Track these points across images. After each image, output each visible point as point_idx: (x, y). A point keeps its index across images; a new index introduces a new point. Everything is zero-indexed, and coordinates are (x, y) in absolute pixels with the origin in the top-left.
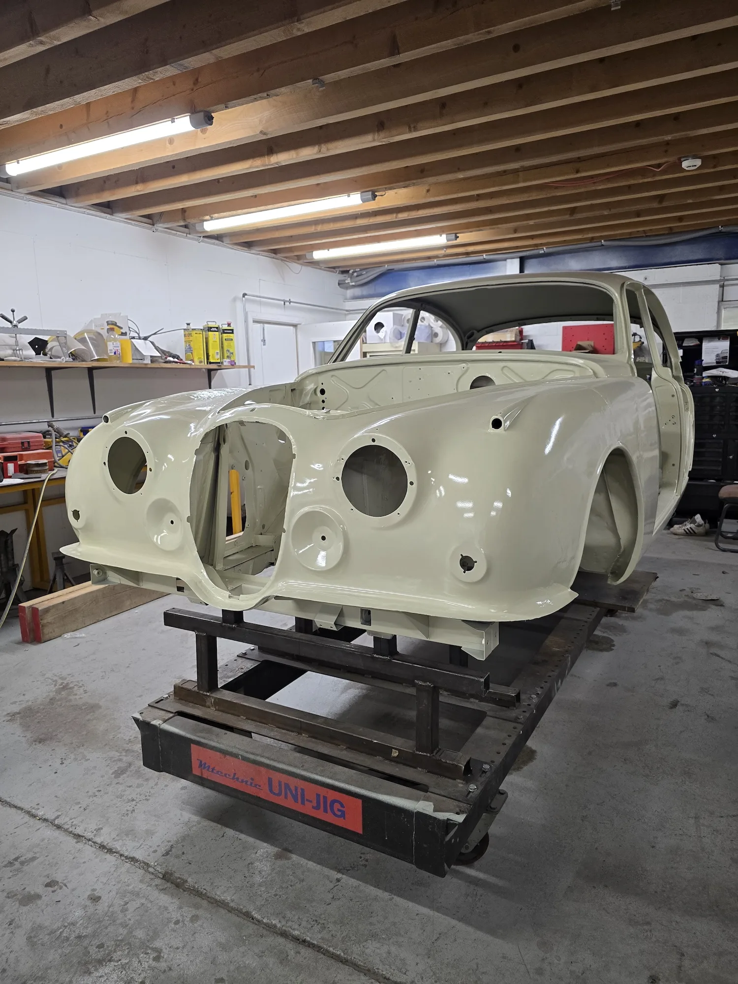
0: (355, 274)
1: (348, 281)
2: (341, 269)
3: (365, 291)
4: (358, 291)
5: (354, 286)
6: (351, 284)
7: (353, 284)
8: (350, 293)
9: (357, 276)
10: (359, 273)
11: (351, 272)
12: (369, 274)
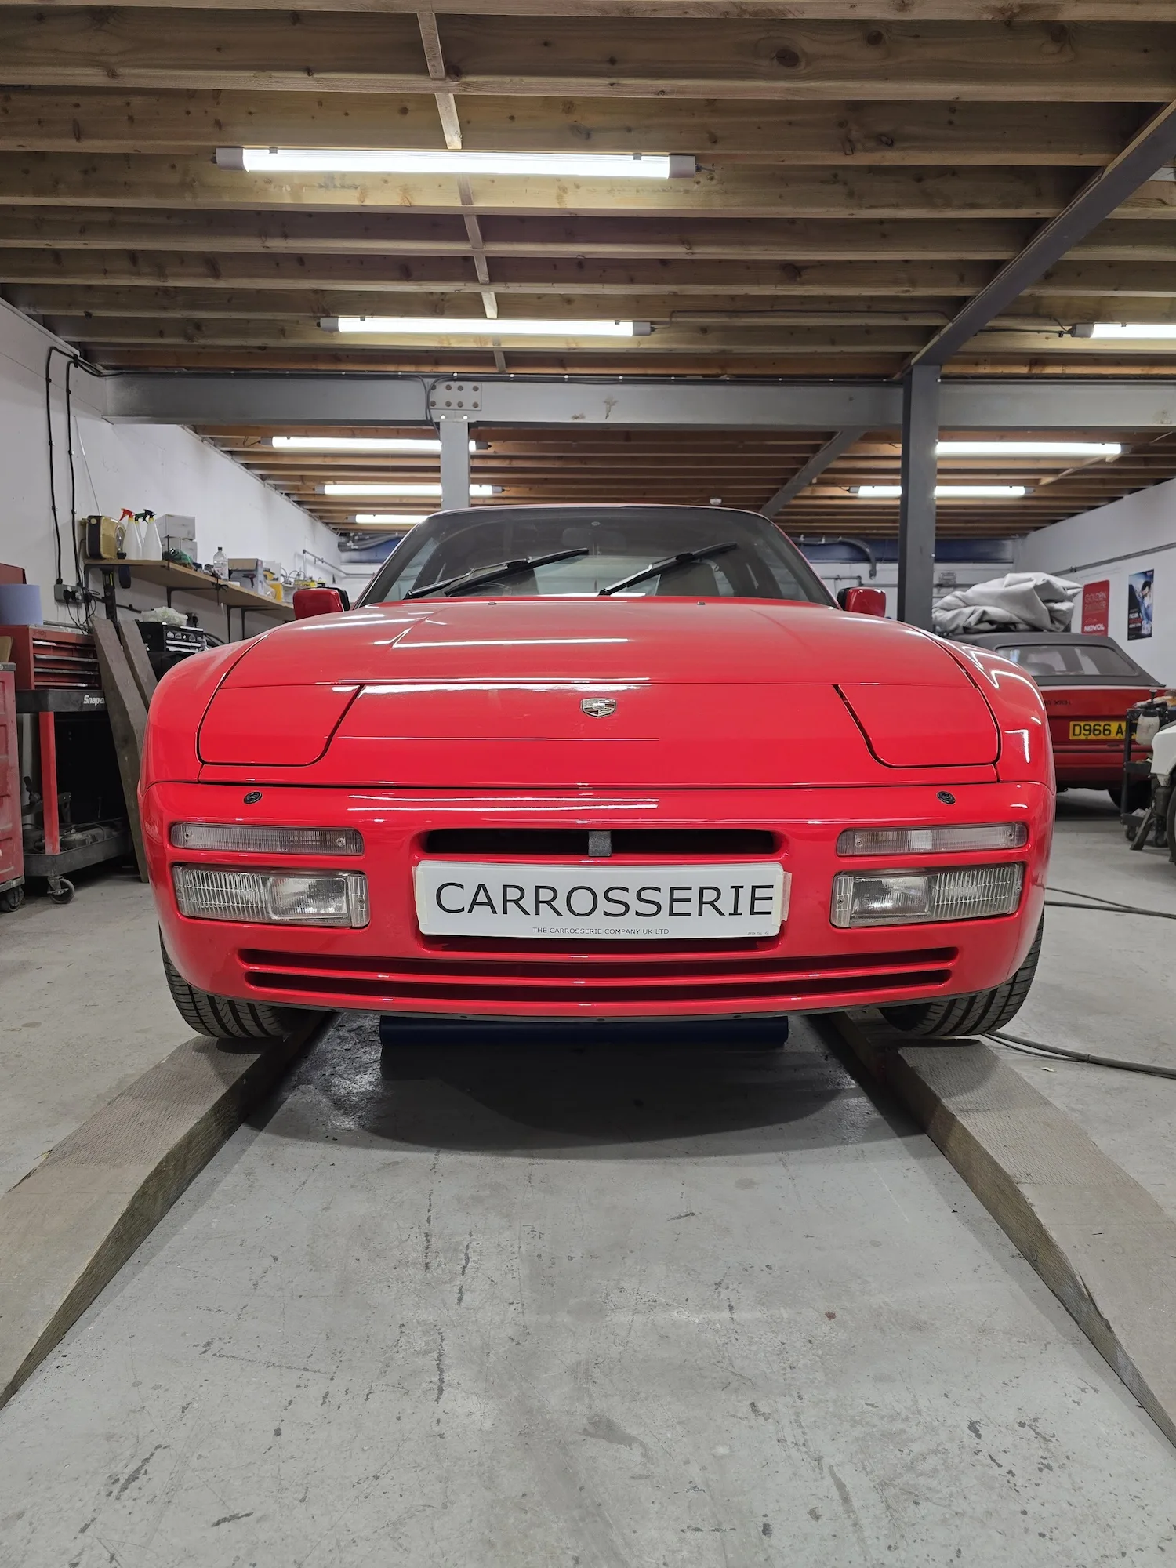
0: (356, 538)
1: (350, 544)
2: (343, 532)
3: (364, 556)
4: (355, 555)
5: (355, 550)
6: (353, 547)
7: (356, 547)
8: (346, 556)
9: (358, 540)
10: (363, 537)
11: (352, 535)
12: (376, 540)
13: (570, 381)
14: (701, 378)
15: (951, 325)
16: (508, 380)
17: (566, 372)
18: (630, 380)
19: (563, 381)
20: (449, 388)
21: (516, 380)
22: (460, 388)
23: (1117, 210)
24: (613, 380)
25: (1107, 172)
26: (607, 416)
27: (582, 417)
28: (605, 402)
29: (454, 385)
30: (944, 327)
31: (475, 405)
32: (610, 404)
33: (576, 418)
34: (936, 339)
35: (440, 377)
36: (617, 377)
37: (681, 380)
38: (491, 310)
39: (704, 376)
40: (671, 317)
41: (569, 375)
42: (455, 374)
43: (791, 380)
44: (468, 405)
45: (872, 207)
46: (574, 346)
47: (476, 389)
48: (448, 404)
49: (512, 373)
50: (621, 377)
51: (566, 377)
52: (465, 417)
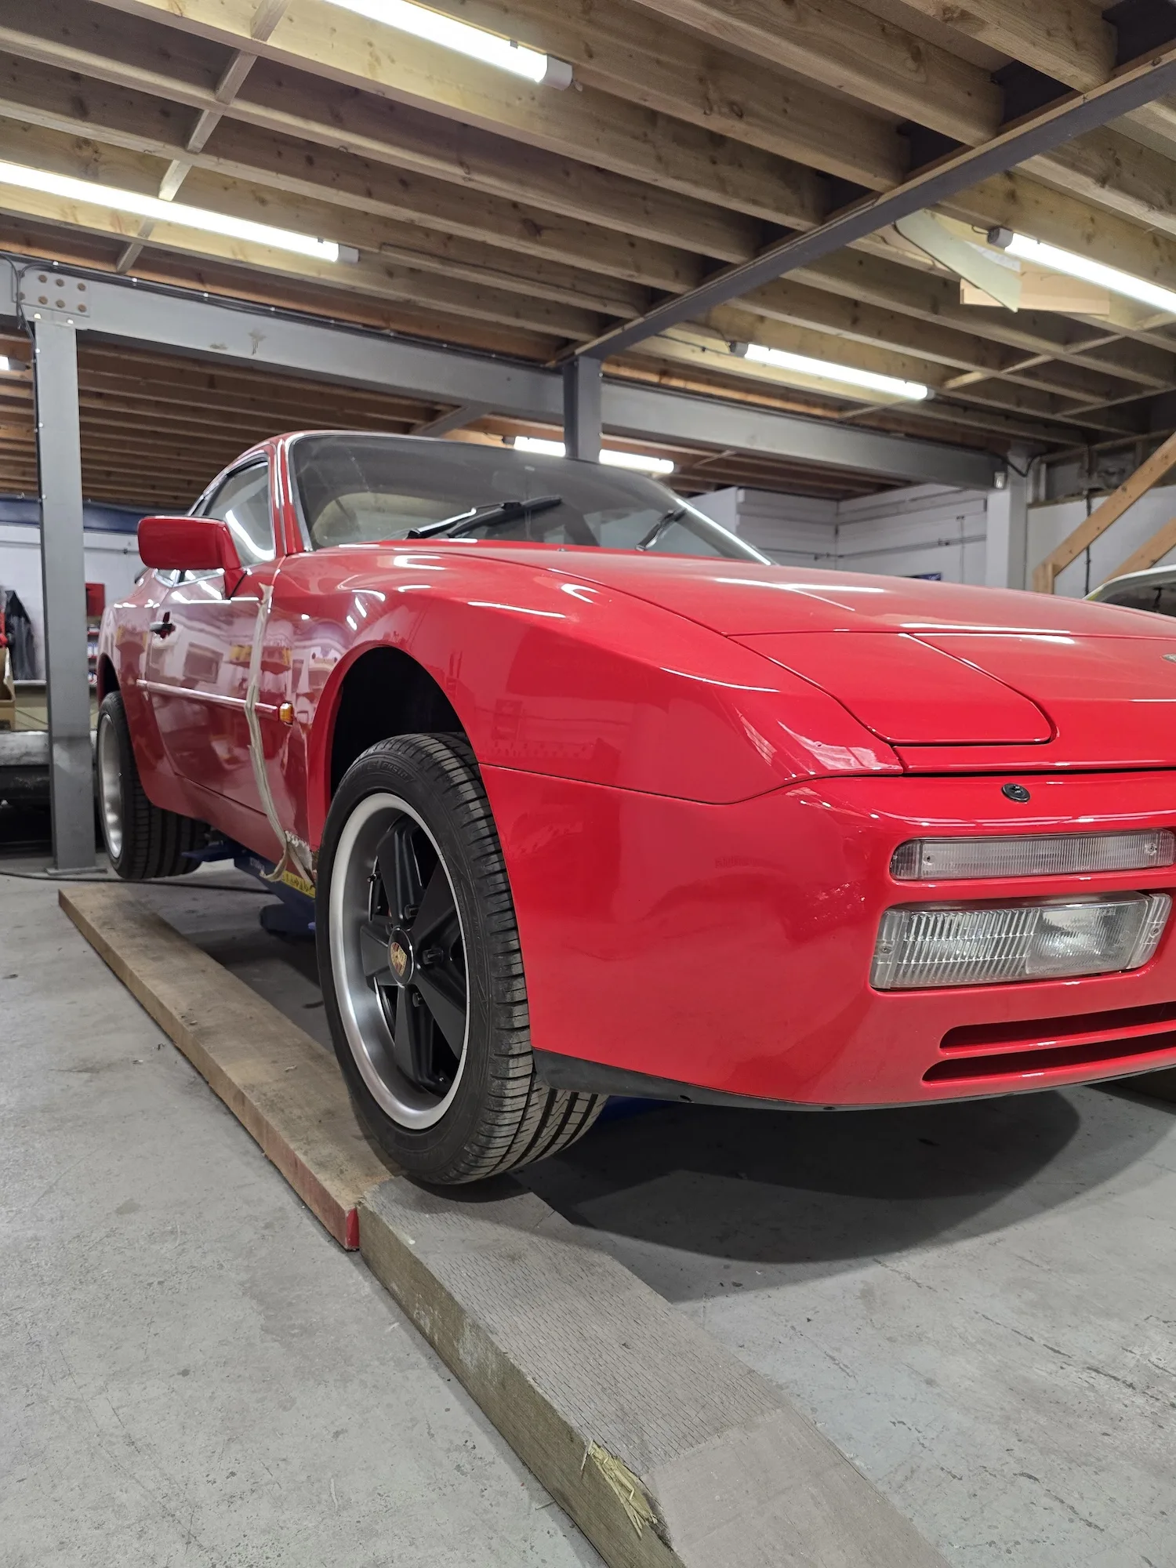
13: (210, 302)
14: (360, 327)
15: (641, 320)
16: (129, 285)
17: (204, 290)
18: (282, 314)
19: (200, 300)
20: (43, 279)
21: (141, 287)
22: (59, 283)
23: (861, 240)
24: (263, 310)
25: (882, 200)
27: (225, 348)
28: (251, 335)
29: (52, 277)
30: (630, 320)
31: (82, 309)
32: (257, 337)
33: (215, 347)
34: (618, 332)
35: (31, 262)
36: (266, 308)
37: (340, 326)
38: (169, 190)
39: (365, 325)
40: (380, 248)
41: (209, 293)
42: (56, 264)
43: (455, 349)
44: (72, 305)
45: (678, 178)
46: (240, 257)
47: (81, 288)
48: (43, 300)
49: (135, 277)
50: (273, 309)
51: (209, 296)
52: (70, 322)
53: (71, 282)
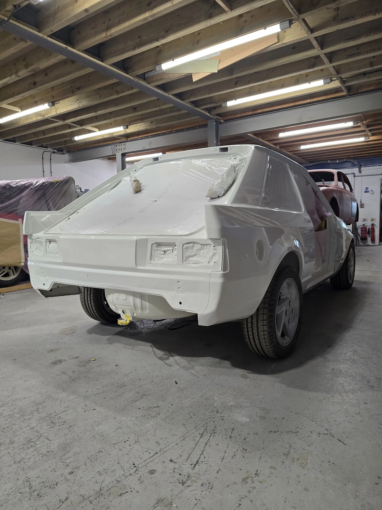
13: (141, 139)
14: (168, 132)
16: (128, 141)
18: (153, 136)
19: (139, 140)
20: (119, 145)
21: (130, 141)
22: (121, 145)
24: (149, 137)
26: (150, 147)
28: (149, 143)
31: (124, 149)
32: (151, 143)
33: (144, 148)
37: (164, 134)
42: (119, 142)
43: (188, 129)
44: (122, 149)
47: (124, 145)
48: (119, 149)
49: (129, 139)
50: (151, 136)
51: (139, 138)
52: (121, 152)
53: (122, 144)
